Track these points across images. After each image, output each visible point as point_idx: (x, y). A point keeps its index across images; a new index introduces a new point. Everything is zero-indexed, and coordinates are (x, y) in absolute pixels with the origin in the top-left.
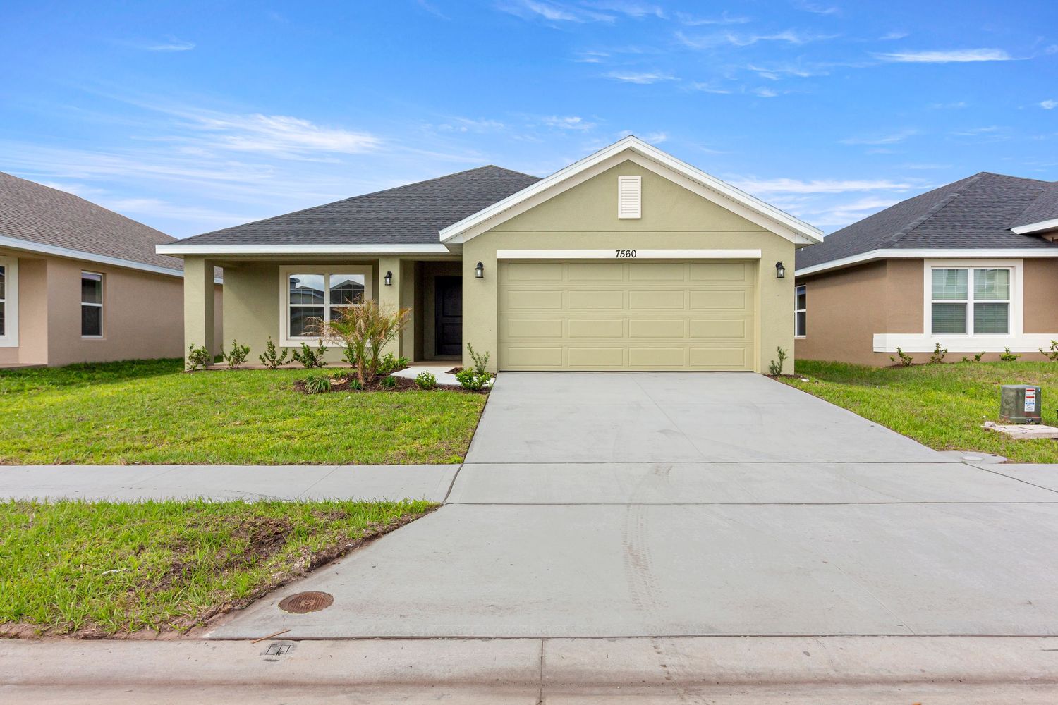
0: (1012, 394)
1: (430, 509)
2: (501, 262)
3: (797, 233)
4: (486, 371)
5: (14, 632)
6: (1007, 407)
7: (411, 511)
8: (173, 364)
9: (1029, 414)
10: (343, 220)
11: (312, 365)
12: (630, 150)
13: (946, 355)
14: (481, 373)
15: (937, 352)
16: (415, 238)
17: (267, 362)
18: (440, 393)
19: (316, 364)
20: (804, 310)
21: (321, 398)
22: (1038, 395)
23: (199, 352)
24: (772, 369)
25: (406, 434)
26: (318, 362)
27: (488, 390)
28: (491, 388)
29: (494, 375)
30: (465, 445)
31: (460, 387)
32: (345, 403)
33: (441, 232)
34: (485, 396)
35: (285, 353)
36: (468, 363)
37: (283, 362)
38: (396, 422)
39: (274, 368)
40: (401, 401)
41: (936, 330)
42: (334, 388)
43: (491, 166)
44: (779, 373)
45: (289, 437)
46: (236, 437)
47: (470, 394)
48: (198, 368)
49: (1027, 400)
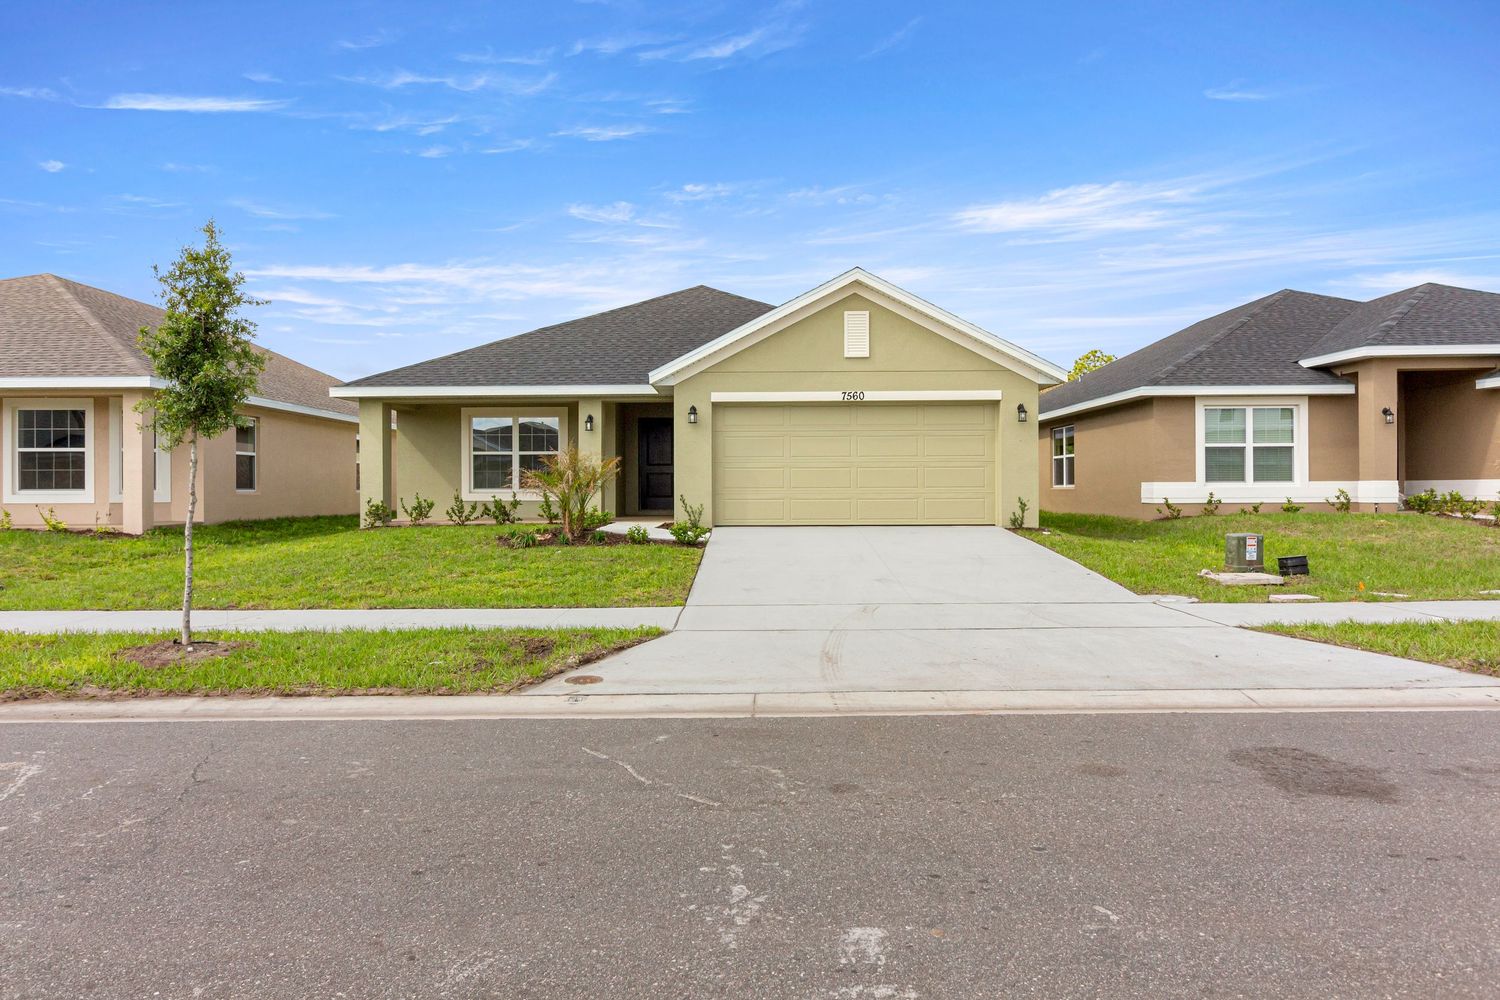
0: (1234, 542)
1: (661, 634)
2: (717, 406)
3: (1040, 372)
4: (700, 524)
5: (389, 692)
6: (1230, 556)
7: (647, 634)
8: (350, 522)
9: (1251, 563)
10: (536, 356)
11: (504, 521)
12: (857, 283)
13: (1219, 506)
14: (695, 525)
15: (1210, 502)
16: (619, 378)
17: (455, 518)
18: (653, 547)
19: (508, 520)
20: (1072, 455)
21: (532, 552)
22: (1260, 542)
23: (377, 507)
24: (1014, 522)
25: (626, 584)
26: (511, 518)
27: (703, 545)
28: (707, 542)
29: (710, 530)
30: (686, 592)
31: (674, 542)
32: (555, 556)
33: (650, 374)
34: (701, 550)
35: (474, 508)
36: (680, 516)
37: (472, 518)
38: (614, 574)
39: (462, 524)
40: (615, 554)
41: (1209, 478)
42: (542, 544)
43: (702, 286)
44: (1021, 525)
45: (513, 587)
46: (460, 586)
47: (685, 548)
48: (376, 524)
49: (1248, 548)
